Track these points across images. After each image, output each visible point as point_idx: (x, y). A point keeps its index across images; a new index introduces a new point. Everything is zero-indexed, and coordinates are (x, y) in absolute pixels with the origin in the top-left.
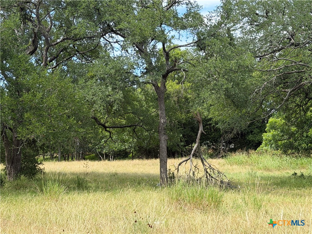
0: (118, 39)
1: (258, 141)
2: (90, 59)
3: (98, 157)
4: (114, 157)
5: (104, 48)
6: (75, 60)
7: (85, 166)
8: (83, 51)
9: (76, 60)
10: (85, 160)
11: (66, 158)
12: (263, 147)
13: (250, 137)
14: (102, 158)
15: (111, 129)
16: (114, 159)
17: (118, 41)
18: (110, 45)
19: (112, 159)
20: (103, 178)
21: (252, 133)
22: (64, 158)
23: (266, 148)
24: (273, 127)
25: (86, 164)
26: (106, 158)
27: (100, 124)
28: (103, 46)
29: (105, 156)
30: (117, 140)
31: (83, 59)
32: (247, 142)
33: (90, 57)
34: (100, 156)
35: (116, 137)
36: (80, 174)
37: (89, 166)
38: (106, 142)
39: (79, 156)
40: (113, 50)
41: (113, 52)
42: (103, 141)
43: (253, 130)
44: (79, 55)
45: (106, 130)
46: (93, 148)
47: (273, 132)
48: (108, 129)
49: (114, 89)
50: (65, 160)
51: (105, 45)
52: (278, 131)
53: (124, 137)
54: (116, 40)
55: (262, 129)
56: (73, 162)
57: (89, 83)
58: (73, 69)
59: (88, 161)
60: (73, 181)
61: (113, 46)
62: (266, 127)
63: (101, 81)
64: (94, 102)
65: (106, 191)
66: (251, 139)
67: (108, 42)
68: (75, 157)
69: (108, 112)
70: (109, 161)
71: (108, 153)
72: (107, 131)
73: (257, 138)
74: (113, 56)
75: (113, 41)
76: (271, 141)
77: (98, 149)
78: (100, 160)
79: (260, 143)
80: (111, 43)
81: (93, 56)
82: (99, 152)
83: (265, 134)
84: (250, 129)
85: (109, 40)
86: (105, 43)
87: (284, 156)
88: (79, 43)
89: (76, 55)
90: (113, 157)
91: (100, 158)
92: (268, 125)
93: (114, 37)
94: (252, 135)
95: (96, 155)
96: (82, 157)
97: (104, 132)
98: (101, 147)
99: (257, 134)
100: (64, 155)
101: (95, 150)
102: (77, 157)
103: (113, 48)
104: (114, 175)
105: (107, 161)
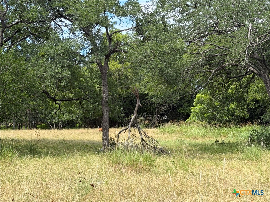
0: (67, 23)
1: (187, 113)
2: (41, 40)
3: (49, 126)
4: (63, 126)
5: (54, 30)
6: (28, 41)
7: (36, 134)
8: (36, 33)
9: (30, 40)
10: (36, 128)
11: (20, 127)
12: (191, 118)
13: (181, 110)
14: (52, 127)
15: (60, 102)
16: (62, 128)
17: (67, 25)
18: (59, 28)
19: (61, 128)
20: (52, 144)
21: (182, 106)
22: (18, 127)
23: (194, 119)
24: (200, 102)
25: (37, 132)
26: (56, 127)
27: (50, 97)
28: (54, 29)
29: (54, 126)
30: (66, 112)
31: (35, 40)
32: (178, 114)
33: (42, 39)
34: (51, 126)
35: (64, 108)
36: (32, 141)
37: (40, 134)
38: (55, 113)
39: (32, 125)
40: (62, 33)
41: (63, 35)
42: (53, 112)
43: (183, 104)
44: (32, 37)
45: (55, 103)
46: (44, 118)
47: (200, 106)
48: (57, 102)
49: (62, 67)
50: (19, 128)
51: (55, 28)
52: (205, 105)
53: (72, 109)
54: (65, 24)
55: (191, 104)
56: (26, 131)
57: (40, 61)
58: (26, 49)
59: (39, 129)
60: (26, 147)
61: (62, 29)
62: (194, 102)
63: (51, 59)
64: (45, 78)
65: (55, 155)
66: (181, 111)
67: (58, 25)
68: (28, 126)
69: (58, 87)
70: (58, 130)
71: (57, 123)
72: (57, 103)
73: (187, 111)
74: (62, 38)
75: (62, 25)
76: (198, 113)
77: (49, 119)
78: (51, 128)
79: (188, 115)
80: (61, 27)
81: (45, 38)
82: (49, 122)
83: (193, 108)
84: (181, 103)
85: (59, 24)
86: (55, 26)
87: (209, 126)
88: (32, 25)
89: (29, 36)
90: (61, 126)
91: (51, 127)
92: (195, 100)
93: (63, 21)
94: (182, 108)
95: (47, 125)
96: (34, 126)
97: (54, 104)
98: (51, 118)
99: (186, 108)
100: (18, 125)
101: (46, 120)
102: (29, 126)
103: (62, 31)
104: (63, 142)
105: (56, 130)
